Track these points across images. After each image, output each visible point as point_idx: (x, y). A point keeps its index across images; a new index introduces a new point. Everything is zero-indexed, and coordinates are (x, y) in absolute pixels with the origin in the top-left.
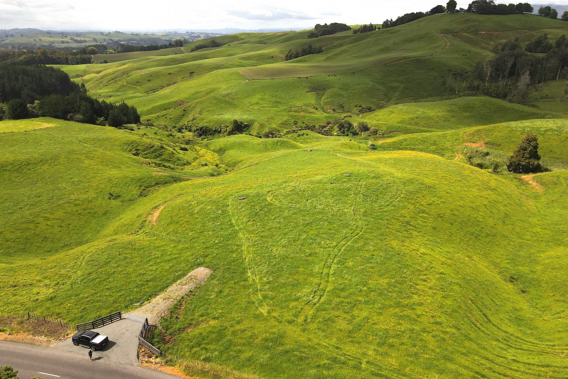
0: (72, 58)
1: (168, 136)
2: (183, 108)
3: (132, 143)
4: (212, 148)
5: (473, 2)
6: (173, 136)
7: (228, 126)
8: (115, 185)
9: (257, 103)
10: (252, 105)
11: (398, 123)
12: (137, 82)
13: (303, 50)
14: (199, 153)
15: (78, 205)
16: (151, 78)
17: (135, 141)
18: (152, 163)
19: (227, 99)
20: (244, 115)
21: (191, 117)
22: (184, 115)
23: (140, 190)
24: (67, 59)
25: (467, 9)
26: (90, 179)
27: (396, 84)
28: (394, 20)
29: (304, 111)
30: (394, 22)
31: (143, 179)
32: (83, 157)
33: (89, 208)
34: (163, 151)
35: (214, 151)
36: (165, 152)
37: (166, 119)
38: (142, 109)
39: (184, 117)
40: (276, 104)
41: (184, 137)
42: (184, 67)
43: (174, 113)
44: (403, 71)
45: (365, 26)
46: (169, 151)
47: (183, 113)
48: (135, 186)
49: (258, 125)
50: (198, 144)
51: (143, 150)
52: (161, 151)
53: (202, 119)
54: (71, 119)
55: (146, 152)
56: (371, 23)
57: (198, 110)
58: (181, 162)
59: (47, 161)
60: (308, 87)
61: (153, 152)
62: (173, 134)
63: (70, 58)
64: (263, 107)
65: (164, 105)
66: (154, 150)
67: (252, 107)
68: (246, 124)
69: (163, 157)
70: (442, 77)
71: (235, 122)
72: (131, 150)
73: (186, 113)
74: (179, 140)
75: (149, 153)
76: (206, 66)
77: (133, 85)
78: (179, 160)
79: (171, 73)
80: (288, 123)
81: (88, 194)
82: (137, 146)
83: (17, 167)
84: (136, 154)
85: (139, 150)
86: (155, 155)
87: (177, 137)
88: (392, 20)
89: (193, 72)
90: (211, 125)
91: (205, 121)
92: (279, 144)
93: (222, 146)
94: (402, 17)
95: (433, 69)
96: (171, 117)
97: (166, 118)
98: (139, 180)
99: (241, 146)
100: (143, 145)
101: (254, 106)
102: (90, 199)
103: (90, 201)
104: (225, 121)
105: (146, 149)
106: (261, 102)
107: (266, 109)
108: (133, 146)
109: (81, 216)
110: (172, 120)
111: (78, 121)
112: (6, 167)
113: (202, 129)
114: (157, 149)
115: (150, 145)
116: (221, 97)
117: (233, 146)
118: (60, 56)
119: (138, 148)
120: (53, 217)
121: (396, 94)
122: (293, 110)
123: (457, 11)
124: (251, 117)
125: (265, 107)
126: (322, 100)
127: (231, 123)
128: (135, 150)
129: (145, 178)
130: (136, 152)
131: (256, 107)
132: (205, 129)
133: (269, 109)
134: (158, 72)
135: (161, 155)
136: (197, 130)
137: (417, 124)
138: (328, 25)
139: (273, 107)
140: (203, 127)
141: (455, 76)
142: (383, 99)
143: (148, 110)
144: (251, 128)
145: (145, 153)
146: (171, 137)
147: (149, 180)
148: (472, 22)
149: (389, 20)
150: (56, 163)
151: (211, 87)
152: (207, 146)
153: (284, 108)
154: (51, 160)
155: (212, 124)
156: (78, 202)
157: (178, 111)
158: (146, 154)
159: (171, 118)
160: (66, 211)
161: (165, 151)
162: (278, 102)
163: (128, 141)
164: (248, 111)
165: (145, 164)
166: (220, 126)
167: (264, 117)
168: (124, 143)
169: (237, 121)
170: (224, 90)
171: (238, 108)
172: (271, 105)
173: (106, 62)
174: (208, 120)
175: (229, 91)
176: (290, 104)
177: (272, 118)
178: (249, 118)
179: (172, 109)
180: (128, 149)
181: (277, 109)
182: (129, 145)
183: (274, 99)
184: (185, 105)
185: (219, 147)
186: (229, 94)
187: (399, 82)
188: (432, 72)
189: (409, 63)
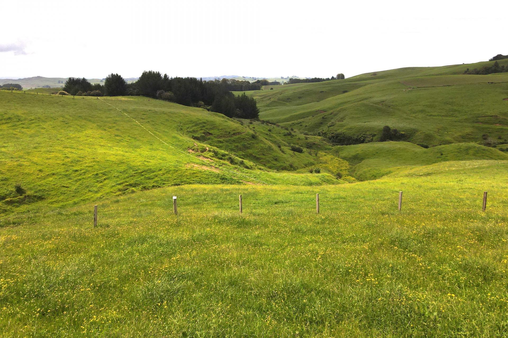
1: (285, 135)
2: (323, 116)
4: (344, 155)
6: (293, 136)
7: (375, 135)
9: (422, 111)
10: (414, 113)
12: (288, 99)
14: (321, 158)
16: (302, 96)
17: (212, 122)
18: (210, 151)
19: (380, 106)
20: (401, 123)
21: (329, 124)
24: (242, 87)
29: (501, 123)
34: (253, 143)
35: (344, 158)
36: (256, 145)
39: (322, 125)
40: (451, 113)
41: (307, 139)
43: (310, 121)
46: (265, 144)
47: (321, 121)
49: (422, 136)
50: (326, 149)
51: (218, 135)
52: (251, 142)
53: (342, 126)
55: (221, 140)
57: (339, 117)
58: (279, 164)
61: (234, 141)
62: (293, 133)
63: (244, 85)
64: (431, 115)
65: (303, 114)
66: (239, 138)
67: (414, 115)
68: (403, 133)
69: (250, 151)
71: (387, 129)
72: (194, 131)
73: (326, 121)
75: (227, 141)
77: (284, 101)
78: (276, 160)
79: (323, 92)
80: (472, 137)
82: (210, 129)
84: (200, 139)
85: (210, 134)
86: (237, 146)
87: (297, 137)
90: (351, 133)
91: (345, 128)
93: (359, 152)
96: (307, 124)
97: (301, 125)
99: (390, 153)
101: (417, 114)
104: (372, 129)
105: (226, 135)
106: (428, 110)
107: (435, 118)
108: (204, 126)
110: (307, 127)
113: (338, 137)
114: (244, 139)
115: (234, 130)
116: (371, 104)
117: (377, 153)
118: (237, 85)
119: (211, 131)
122: (481, 121)
124: (412, 126)
125: (434, 116)
128: (204, 133)
130: (202, 136)
131: (420, 115)
132: (343, 137)
133: (440, 118)
135: (248, 148)
136: (333, 137)
139: (446, 116)
140: (341, 134)
144: (411, 138)
145: (219, 139)
146: (289, 137)
152: (337, 152)
153: (465, 117)
155: (353, 131)
157: (318, 119)
158: (221, 142)
161: (257, 143)
162: (455, 111)
163: (201, 120)
164: (408, 119)
165: (193, 150)
166: (365, 134)
167: (432, 127)
168: (191, 121)
169: (390, 129)
170: (378, 98)
171: (392, 115)
172: (443, 114)
173: (272, 89)
174: (349, 127)
175: (384, 98)
176: (475, 112)
177: (445, 129)
178: (408, 126)
179: (310, 117)
180: (191, 128)
181: (454, 119)
182: (196, 125)
183: (449, 106)
184: (326, 113)
185: (354, 154)
186: (383, 101)
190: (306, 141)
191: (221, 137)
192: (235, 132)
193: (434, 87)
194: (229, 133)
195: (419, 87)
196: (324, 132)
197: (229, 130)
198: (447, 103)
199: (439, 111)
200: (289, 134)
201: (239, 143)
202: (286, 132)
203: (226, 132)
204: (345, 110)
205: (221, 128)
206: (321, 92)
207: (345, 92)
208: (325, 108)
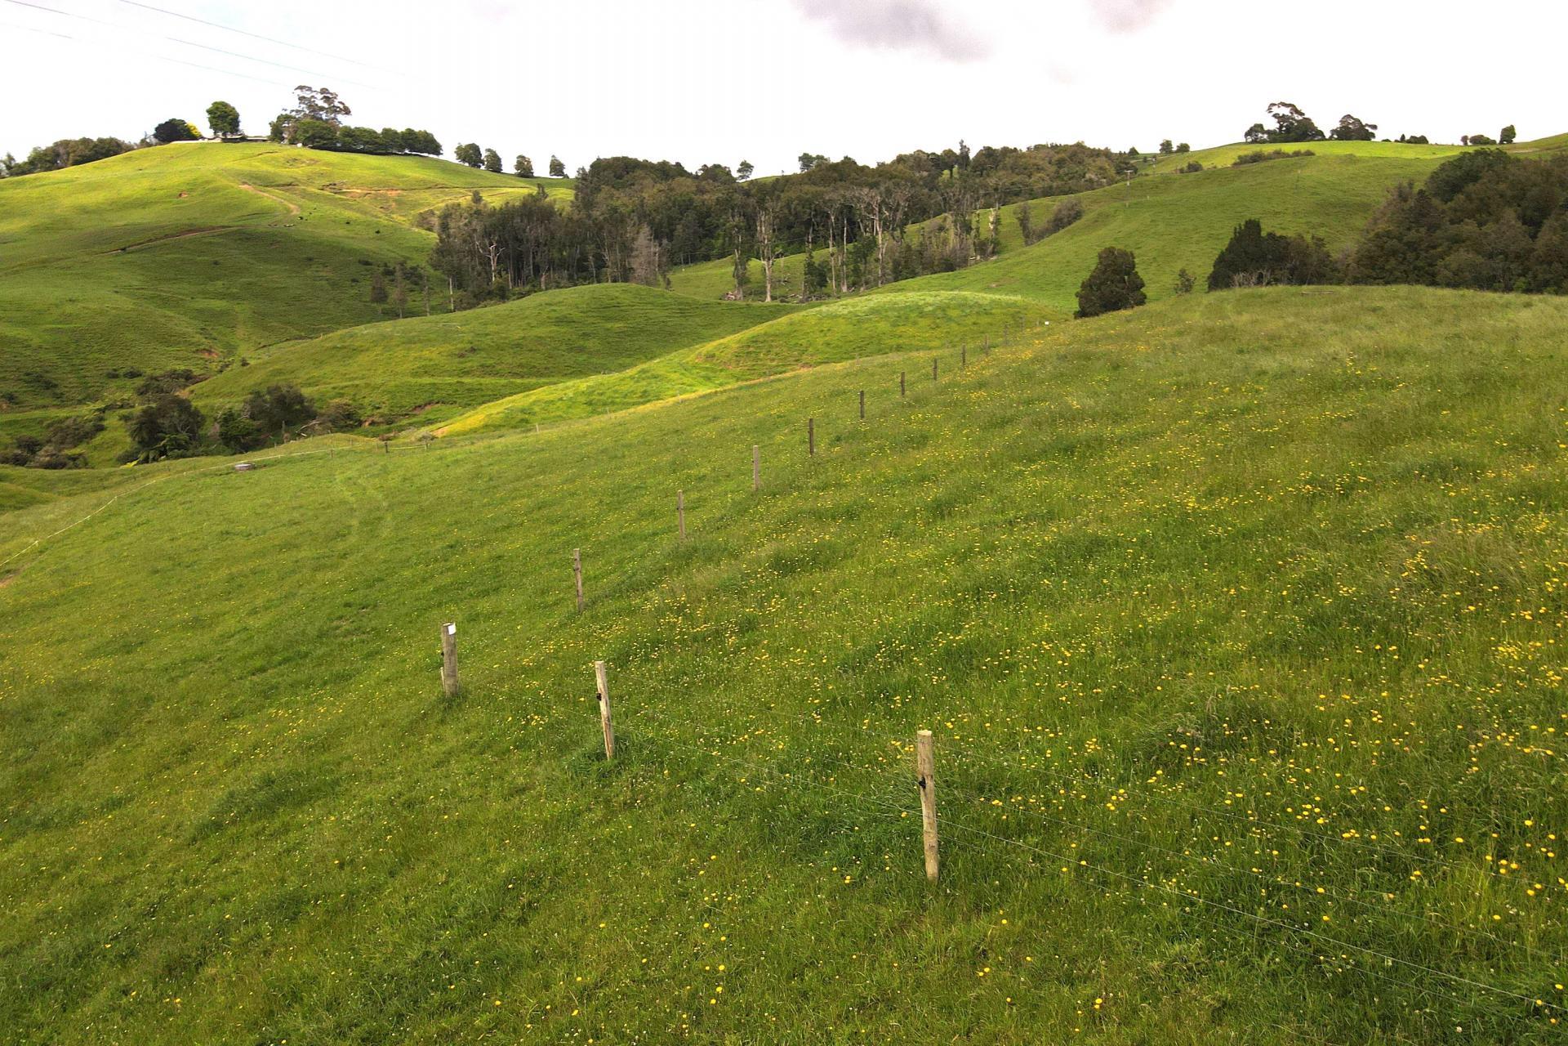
5: (284, 118)
25: (268, 133)
27: (217, 304)
28: (20, 156)
88: (10, 157)
94: (49, 149)
95: (310, 259)
121: (242, 332)
123: (248, 139)
148: (310, 165)
187: (222, 296)
188: (314, 268)
189: (217, 240)
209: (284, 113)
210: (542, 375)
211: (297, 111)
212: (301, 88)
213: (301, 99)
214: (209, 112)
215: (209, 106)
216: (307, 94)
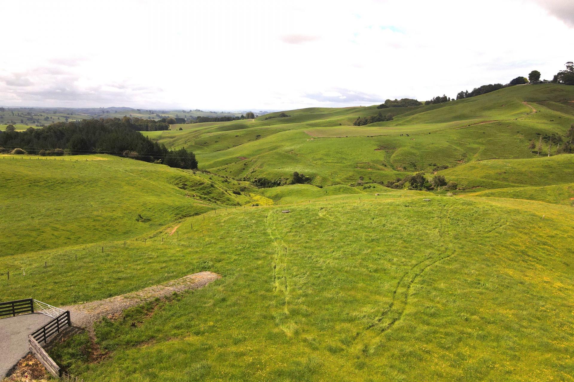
0: (152, 125)
1: (223, 182)
2: (244, 162)
3: (180, 178)
4: (268, 195)
5: (559, 74)
6: (229, 183)
7: (288, 179)
8: (148, 209)
9: (320, 159)
10: (315, 160)
11: (482, 178)
12: (205, 143)
13: (372, 117)
14: (253, 198)
15: (99, 220)
16: (218, 140)
17: (184, 176)
18: (197, 196)
19: (290, 154)
20: (306, 169)
21: (251, 170)
22: (244, 169)
23: (175, 218)
24: (147, 126)
25: (552, 80)
26: (123, 201)
27: (476, 146)
28: (470, 91)
29: (371, 167)
30: (469, 94)
31: (182, 208)
32: (124, 183)
33: (109, 225)
34: (212, 190)
35: (269, 197)
37: (226, 172)
38: (204, 164)
39: (244, 171)
40: (341, 160)
41: (239, 184)
42: (252, 131)
43: (234, 167)
44: (484, 133)
45: (438, 98)
47: (243, 167)
48: (171, 213)
49: (321, 179)
50: (254, 191)
51: (191, 186)
52: (211, 189)
53: (262, 172)
54: (127, 156)
55: (194, 188)
56: (444, 95)
57: (259, 164)
58: (231, 203)
59: (85, 182)
60: (377, 145)
61: (201, 189)
62: (229, 181)
63: (150, 125)
64: (327, 162)
65: (225, 160)
66: (203, 187)
67: (315, 162)
68: (308, 177)
69: (212, 195)
70: (530, 140)
71: (296, 174)
72: (177, 184)
73: (247, 167)
74: (235, 186)
75: (197, 190)
76: (273, 130)
77: (201, 145)
78: (228, 200)
79: (238, 136)
80: (353, 178)
81: (114, 213)
82: (185, 182)
83: (50, 184)
84: (184, 188)
85: (186, 185)
86: (203, 192)
87: (232, 183)
88: (467, 92)
89: (259, 136)
90: (269, 178)
91: (265, 173)
92: (341, 190)
93: (279, 192)
94: (479, 89)
95: (518, 132)
96: (231, 170)
98: (178, 208)
99: (299, 193)
100: (192, 182)
101: (317, 161)
102: (114, 217)
103: (115, 219)
104: (285, 174)
105: (195, 185)
106: (325, 158)
108: (181, 180)
109: (97, 232)
111: (133, 158)
112: (39, 182)
113: (260, 181)
114: (206, 187)
115: (199, 182)
116: (283, 153)
117: (290, 193)
119: (186, 183)
120: (63, 228)
121: (477, 155)
122: (360, 166)
123: (541, 82)
124: (314, 171)
125: (329, 163)
126: (392, 158)
127: (291, 175)
128: (183, 185)
129: (184, 207)
130: (183, 187)
131: (320, 162)
132: (264, 181)
133: (333, 164)
134: (226, 135)
135: (210, 193)
136: (256, 181)
137: (505, 179)
138: (398, 100)
139: (337, 163)
140: (262, 179)
141: (544, 140)
142: (461, 160)
143: (210, 165)
144: (312, 181)
145: (192, 188)
146: (226, 183)
147: (188, 210)
148: (560, 92)
149: (465, 91)
150: (93, 185)
151: (274, 144)
152: (263, 193)
153: (349, 164)
154: (89, 182)
155: (271, 176)
156: (100, 218)
157: (240, 165)
159: (231, 172)
160: (81, 224)
161: (215, 190)
162: (343, 158)
163: (177, 176)
164: (311, 165)
165: (189, 196)
166: (280, 179)
167: (327, 172)
168: (172, 177)
169: (298, 174)
170: (287, 147)
171: (300, 162)
172: (335, 161)
173: (181, 129)
174: (268, 173)
175: (293, 147)
176: (356, 160)
177: (336, 173)
178: (311, 171)
179: (234, 164)
180: (175, 182)
181: (342, 164)
182: (177, 179)
183: (340, 155)
184: (247, 160)
185: (275, 194)
186: (293, 150)
187: (479, 143)
188: (518, 135)
189: (490, 125)
190: (239, 185)
191: (193, 186)
192: (200, 183)
193: (329, 138)
194: (197, 184)
195: (319, 138)
196: (248, 177)
197: (196, 182)
198: (337, 153)
199: (333, 159)
200: (226, 181)
201: (204, 190)
202: (223, 179)
203: (195, 183)
204: (263, 157)
205: (191, 181)
206: (237, 136)
207: (258, 137)
208: (244, 155)
209: (560, 72)
210: (522, 183)
211: (566, 71)
212: (568, 63)
213: (568, 67)
214: (529, 74)
215: (530, 72)
216: (571, 65)
